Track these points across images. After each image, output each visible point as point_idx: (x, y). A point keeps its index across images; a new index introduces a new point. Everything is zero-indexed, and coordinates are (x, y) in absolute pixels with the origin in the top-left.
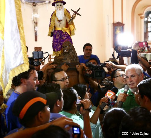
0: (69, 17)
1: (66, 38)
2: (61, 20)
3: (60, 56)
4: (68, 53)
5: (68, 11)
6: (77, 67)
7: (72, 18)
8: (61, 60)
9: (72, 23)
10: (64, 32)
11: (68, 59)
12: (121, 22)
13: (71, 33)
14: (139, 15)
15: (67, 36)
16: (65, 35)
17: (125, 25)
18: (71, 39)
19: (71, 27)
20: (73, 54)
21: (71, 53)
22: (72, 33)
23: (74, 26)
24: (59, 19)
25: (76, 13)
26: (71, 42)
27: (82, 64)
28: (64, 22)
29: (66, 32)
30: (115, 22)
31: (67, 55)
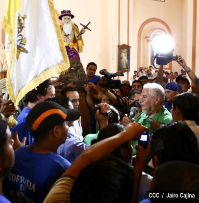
0: (78, 32)
1: (74, 55)
2: (68, 35)
3: (66, 74)
4: (76, 70)
5: (76, 25)
6: (85, 87)
7: (82, 33)
8: (67, 79)
9: (81, 39)
10: (71, 47)
11: (75, 77)
12: (126, 44)
13: (78, 50)
14: (146, 38)
15: (74, 53)
16: (73, 51)
17: (131, 48)
18: (78, 56)
19: (79, 42)
20: (81, 72)
21: (79, 71)
22: (80, 49)
23: (83, 41)
24: (67, 34)
25: (86, 27)
26: (79, 59)
27: (90, 83)
28: (71, 38)
29: (73, 48)
30: (120, 45)
31: (74, 74)
